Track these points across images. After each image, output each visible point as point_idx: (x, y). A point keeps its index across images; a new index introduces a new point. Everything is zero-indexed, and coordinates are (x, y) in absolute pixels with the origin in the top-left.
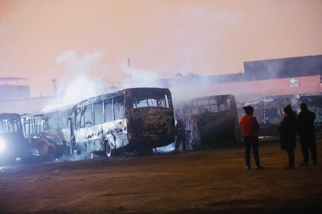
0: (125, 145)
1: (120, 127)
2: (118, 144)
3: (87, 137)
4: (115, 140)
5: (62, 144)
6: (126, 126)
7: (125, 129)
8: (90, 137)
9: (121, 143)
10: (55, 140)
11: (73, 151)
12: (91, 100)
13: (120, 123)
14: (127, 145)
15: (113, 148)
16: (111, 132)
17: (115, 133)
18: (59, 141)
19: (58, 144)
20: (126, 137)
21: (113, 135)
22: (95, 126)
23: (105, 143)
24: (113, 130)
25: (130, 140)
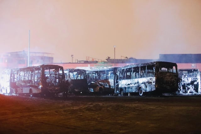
0: (153, 90)
1: (150, 81)
2: (148, 89)
3: (127, 85)
4: (146, 87)
5: (108, 87)
6: (155, 80)
7: (154, 82)
8: (129, 85)
9: (150, 89)
10: (104, 85)
11: (116, 91)
12: (131, 66)
13: (151, 79)
14: (154, 91)
15: (144, 91)
16: (144, 83)
17: (147, 84)
18: (107, 85)
19: (106, 87)
20: (154, 87)
21: (145, 85)
22: (133, 79)
23: (139, 88)
24: (145, 82)
25: (156, 88)
